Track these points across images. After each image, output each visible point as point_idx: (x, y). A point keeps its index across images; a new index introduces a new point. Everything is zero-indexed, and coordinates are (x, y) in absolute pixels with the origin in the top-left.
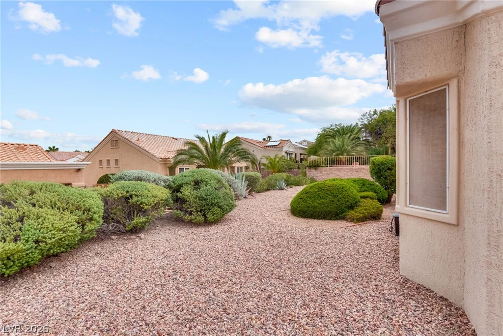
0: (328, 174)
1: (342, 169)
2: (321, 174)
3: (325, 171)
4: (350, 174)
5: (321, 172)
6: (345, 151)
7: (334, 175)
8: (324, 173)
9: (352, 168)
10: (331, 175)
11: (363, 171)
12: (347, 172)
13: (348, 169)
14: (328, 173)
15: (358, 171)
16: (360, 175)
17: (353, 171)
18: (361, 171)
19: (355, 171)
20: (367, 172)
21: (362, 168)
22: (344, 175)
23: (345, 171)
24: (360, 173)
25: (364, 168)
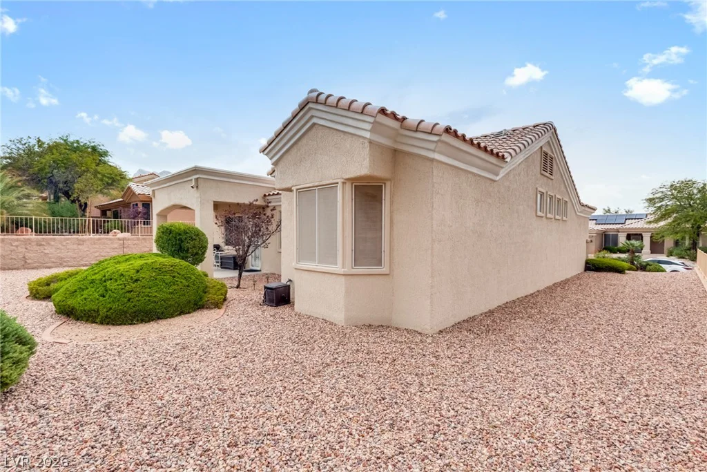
1: (3, 241)
4: (24, 250)
6: (1, 204)
9: (29, 239)
11: (53, 243)
12: (17, 246)
13: (17, 240)
15: (43, 243)
16: (46, 251)
17: (30, 244)
18: (49, 244)
19: (35, 243)
20: (60, 246)
21: (51, 239)
22: (9, 252)
23: (12, 245)
24: (46, 247)
25: (54, 239)
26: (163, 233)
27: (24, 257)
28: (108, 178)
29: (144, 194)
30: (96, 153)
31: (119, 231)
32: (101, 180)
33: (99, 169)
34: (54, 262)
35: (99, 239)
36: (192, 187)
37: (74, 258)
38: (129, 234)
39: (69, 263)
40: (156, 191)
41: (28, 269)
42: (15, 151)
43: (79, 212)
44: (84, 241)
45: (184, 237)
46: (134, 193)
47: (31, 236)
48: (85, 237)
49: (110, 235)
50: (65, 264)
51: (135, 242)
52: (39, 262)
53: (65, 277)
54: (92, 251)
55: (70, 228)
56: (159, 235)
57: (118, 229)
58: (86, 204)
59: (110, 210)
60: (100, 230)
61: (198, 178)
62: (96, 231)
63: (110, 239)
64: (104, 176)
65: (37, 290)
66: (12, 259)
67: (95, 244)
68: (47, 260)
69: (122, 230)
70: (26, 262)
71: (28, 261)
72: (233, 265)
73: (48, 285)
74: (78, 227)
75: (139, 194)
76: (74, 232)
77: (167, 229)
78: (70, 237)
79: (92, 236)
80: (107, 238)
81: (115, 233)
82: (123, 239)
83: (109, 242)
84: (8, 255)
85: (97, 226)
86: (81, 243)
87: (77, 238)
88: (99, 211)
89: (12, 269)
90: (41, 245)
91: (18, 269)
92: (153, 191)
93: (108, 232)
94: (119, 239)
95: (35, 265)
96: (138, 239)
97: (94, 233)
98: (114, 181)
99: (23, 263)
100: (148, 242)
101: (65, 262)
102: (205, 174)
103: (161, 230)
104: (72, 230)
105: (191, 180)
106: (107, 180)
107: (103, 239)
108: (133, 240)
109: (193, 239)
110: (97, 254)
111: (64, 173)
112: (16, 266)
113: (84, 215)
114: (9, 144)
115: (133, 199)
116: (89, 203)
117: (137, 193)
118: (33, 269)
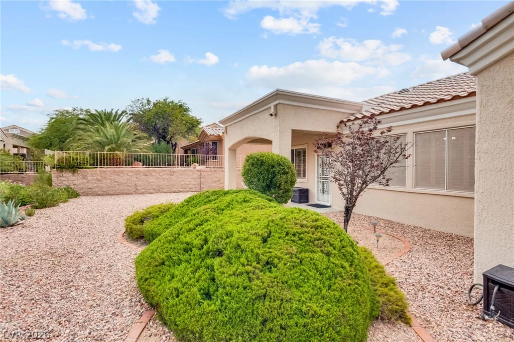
0: (98, 180)
1: (122, 172)
2: (85, 181)
3: (92, 175)
4: (136, 179)
5: (84, 177)
6: (123, 144)
7: (109, 181)
8: (90, 178)
9: (139, 171)
10: (104, 181)
11: (154, 174)
12: (131, 176)
13: (132, 171)
14: (99, 178)
15: (148, 174)
16: (150, 180)
17: (139, 174)
18: (151, 174)
19: (143, 174)
20: (158, 176)
21: (153, 170)
22: (126, 181)
23: (128, 175)
24: (149, 177)
25: (155, 171)
26: (253, 165)
27: (136, 185)
28: (190, 123)
29: (213, 135)
30: (182, 109)
31: (198, 165)
32: (185, 125)
33: (183, 118)
34: (154, 189)
35: (185, 171)
36: (271, 115)
37: (168, 186)
38: (205, 167)
39: (164, 190)
40: (228, 128)
41: (138, 194)
42: (135, 109)
43: (171, 150)
44: (174, 172)
45: (278, 170)
46: (207, 135)
47: (140, 168)
48: (175, 169)
49: (191, 168)
50: (161, 190)
51: (209, 173)
52: (146, 189)
53: (157, 214)
54: (179, 180)
55: (165, 163)
56: (247, 167)
57: (197, 163)
58: (176, 143)
59: (189, 150)
60: (185, 164)
61: (277, 105)
62: (182, 165)
63: (192, 171)
64: (187, 122)
65: (131, 228)
66: (128, 186)
67: (181, 175)
68: (150, 187)
69: (200, 163)
70: (137, 189)
71: (138, 188)
72: (298, 198)
73: (142, 222)
74: (170, 162)
75: (210, 135)
76: (168, 165)
77: (258, 160)
78: (165, 169)
79: (180, 168)
80: (189, 170)
81: (195, 166)
82: (201, 171)
83: (191, 173)
84: (125, 183)
85: (183, 161)
86: (173, 174)
87: (170, 170)
88: (183, 151)
89: (128, 194)
90: (146, 175)
91: (131, 194)
92: (226, 127)
93: (190, 165)
94: (198, 171)
95: (142, 191)
96: (211, 171)
97: (181, 166)
98: (193, 126)
99: (135, 189)
100: (218, 173)
101: (161, 189)
102: (286, 99)
103: (251, 161)
104: (167, 164)
105: (270, 107)
106: (189, 125)
107: (187, 170)
108: (207, 171)
109: (286, 173)
110: (183, 183)
111: (162, 122)
112: (130, 192)
113: (174, 153)
114: (132, 104)
115: (206, 140)
116: (178, 143)
117: (209, 134)
118: (141, 194)
